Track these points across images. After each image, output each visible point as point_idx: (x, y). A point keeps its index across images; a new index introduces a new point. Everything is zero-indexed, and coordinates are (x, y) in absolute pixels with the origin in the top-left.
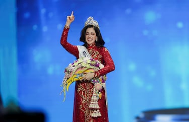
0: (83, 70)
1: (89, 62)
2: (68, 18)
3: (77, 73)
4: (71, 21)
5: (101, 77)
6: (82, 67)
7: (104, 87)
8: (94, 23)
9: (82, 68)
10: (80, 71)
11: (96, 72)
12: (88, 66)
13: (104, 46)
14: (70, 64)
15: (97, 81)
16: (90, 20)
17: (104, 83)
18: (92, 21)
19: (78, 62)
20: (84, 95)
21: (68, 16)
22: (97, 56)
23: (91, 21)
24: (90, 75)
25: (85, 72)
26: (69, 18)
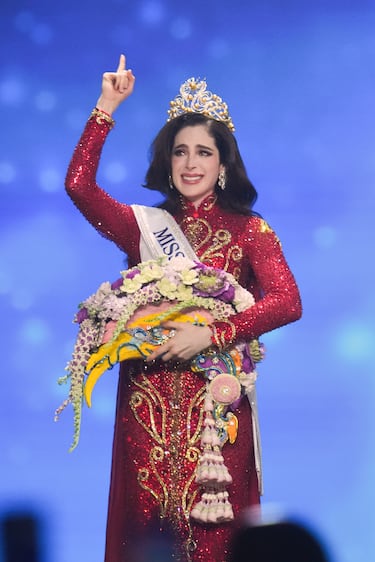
0: (162, 314)
1: (191, 278)
2: (107, 84)
3: (134, 326)
4: (120, 97)
5: (240, 347)
6: (159, 302)
7: (249, 389)
8: (211, 105)
9: (157, 304)
10: (151, 318)
11: (219, 325)
12: (187, 297)
13: (255, 208)
14: (106, 286)
15: (223, 364)
16: (193, 91)
17: (253, 375)
18: (200, 94)
19: (140, 279)
20: (159, 424)
21: (107, 75)
22: (224, 250)
23: (196, 95)
24: (190, 337)
25: (171, 324)
26: (114, 81)
